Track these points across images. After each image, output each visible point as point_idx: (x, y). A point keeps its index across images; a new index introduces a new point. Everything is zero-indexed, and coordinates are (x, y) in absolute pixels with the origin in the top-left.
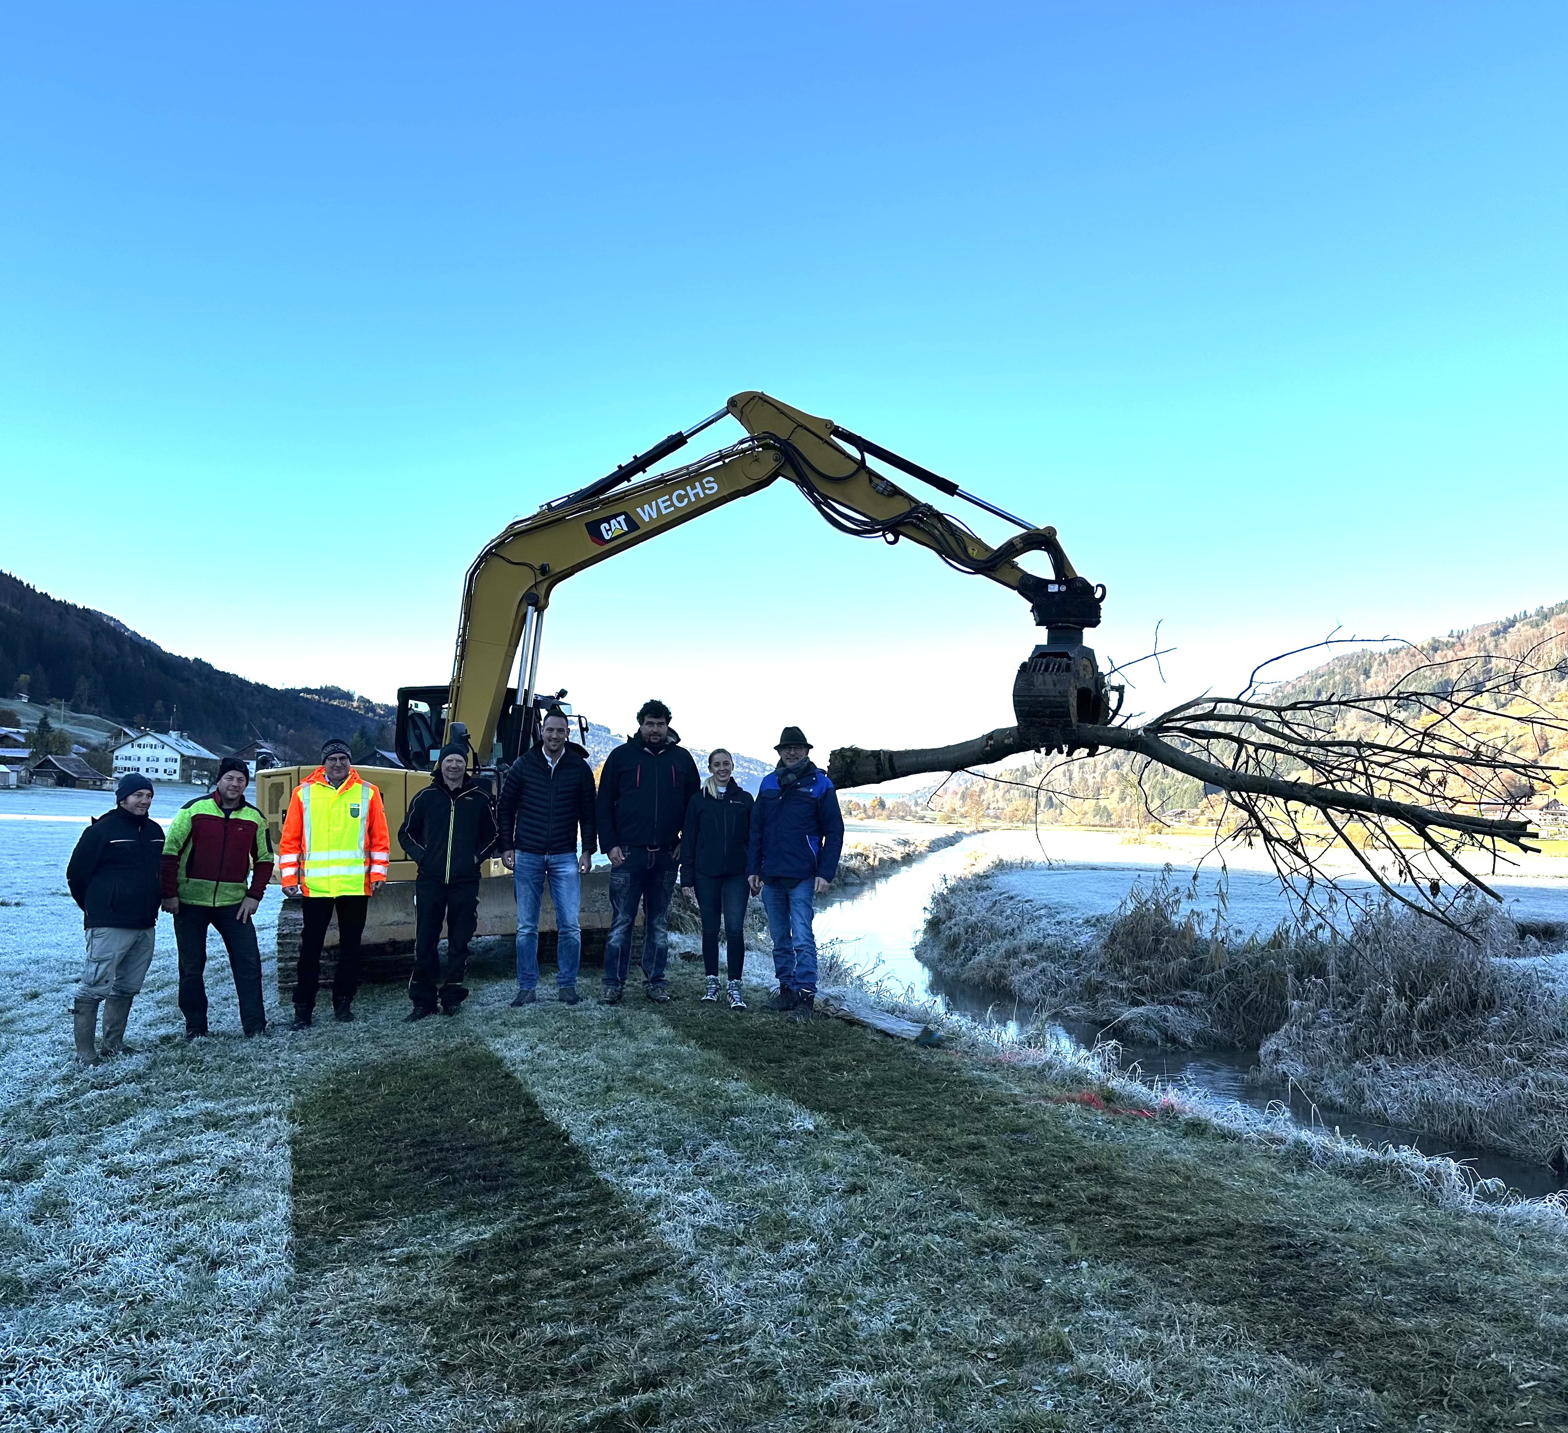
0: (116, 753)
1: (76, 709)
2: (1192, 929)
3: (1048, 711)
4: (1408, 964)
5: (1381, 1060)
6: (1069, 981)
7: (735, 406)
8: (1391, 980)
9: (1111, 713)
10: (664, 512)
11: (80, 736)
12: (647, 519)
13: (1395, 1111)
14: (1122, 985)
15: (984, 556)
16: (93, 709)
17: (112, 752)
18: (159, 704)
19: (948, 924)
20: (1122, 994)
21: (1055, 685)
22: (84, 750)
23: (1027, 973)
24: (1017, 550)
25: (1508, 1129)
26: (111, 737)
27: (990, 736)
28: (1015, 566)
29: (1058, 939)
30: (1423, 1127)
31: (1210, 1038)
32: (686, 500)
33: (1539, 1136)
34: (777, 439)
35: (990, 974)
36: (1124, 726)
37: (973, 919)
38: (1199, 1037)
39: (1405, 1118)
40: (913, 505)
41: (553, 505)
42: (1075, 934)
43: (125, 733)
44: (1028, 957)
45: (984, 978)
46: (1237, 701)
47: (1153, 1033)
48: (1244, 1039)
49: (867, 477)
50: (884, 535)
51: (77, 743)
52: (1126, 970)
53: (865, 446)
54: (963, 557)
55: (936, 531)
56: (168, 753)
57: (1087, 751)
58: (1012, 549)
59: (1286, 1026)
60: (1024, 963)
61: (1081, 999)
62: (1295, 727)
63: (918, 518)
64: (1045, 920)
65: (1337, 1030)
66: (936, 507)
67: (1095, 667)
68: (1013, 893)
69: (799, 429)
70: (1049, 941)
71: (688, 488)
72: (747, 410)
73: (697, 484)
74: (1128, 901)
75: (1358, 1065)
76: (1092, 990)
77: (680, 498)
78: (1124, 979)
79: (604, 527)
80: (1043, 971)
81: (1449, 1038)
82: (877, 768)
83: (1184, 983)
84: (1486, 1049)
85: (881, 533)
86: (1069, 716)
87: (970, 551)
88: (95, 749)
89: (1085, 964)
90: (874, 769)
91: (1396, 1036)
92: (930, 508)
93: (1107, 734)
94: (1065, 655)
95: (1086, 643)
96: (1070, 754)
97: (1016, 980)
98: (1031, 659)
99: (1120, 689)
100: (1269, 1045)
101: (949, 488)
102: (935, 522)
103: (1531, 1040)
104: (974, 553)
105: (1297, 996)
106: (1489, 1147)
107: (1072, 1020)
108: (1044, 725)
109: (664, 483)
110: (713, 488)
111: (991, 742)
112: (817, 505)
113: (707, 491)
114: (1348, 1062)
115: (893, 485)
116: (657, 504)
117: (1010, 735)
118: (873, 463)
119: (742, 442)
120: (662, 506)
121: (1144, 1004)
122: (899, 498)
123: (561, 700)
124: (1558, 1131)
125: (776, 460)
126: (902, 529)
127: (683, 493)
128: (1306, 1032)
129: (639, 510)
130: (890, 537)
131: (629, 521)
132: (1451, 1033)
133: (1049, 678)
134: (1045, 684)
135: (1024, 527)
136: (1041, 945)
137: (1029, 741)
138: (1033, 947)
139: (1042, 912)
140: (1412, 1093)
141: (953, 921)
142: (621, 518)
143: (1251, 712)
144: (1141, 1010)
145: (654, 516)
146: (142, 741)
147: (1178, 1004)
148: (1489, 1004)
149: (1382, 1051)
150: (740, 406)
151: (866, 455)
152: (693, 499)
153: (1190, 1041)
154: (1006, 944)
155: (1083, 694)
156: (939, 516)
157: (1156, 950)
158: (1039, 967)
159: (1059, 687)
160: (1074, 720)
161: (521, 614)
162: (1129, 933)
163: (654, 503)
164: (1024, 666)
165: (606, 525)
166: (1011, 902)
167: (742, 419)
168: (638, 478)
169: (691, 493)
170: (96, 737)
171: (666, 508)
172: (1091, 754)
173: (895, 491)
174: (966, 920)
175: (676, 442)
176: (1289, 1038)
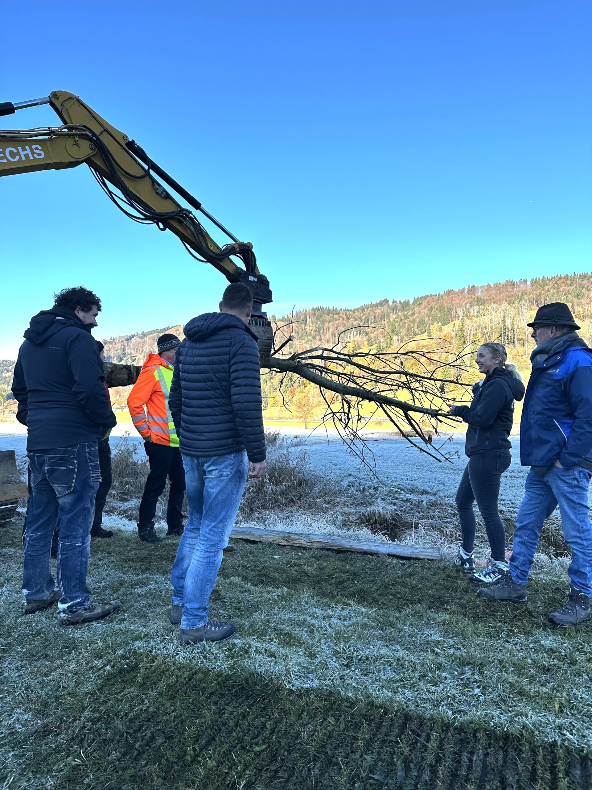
7: (55, 99)
15: (216, 251)
24: (231, 252)
32: (17, 157)
34: (93, 134)
40: (179, 209)
46: (332, 351)
49: (151, 181)
50: (157, 223)
54: (206, 249)
63: (181, 217)
69: (106, 133)
71: (19, 148)
72: (66, 105)
73: (27, 147)
82: (129, 376)
85: (154, 222)
90: (126, 377)
95: (263, 311)
101: (196, 205)
104: (211, 248)
110: (40, 154)
113: (35, 156)
115: (166, 192)
119: (56, 128)
122: (169, 201)
125: (91, 149)
126: (172, 222)
127: (15, 151)
130: (161, 226)
133: (260, 329)
135: (234, 240)
150: (61, 100)
152: (24, 158)
173: (168, 196)
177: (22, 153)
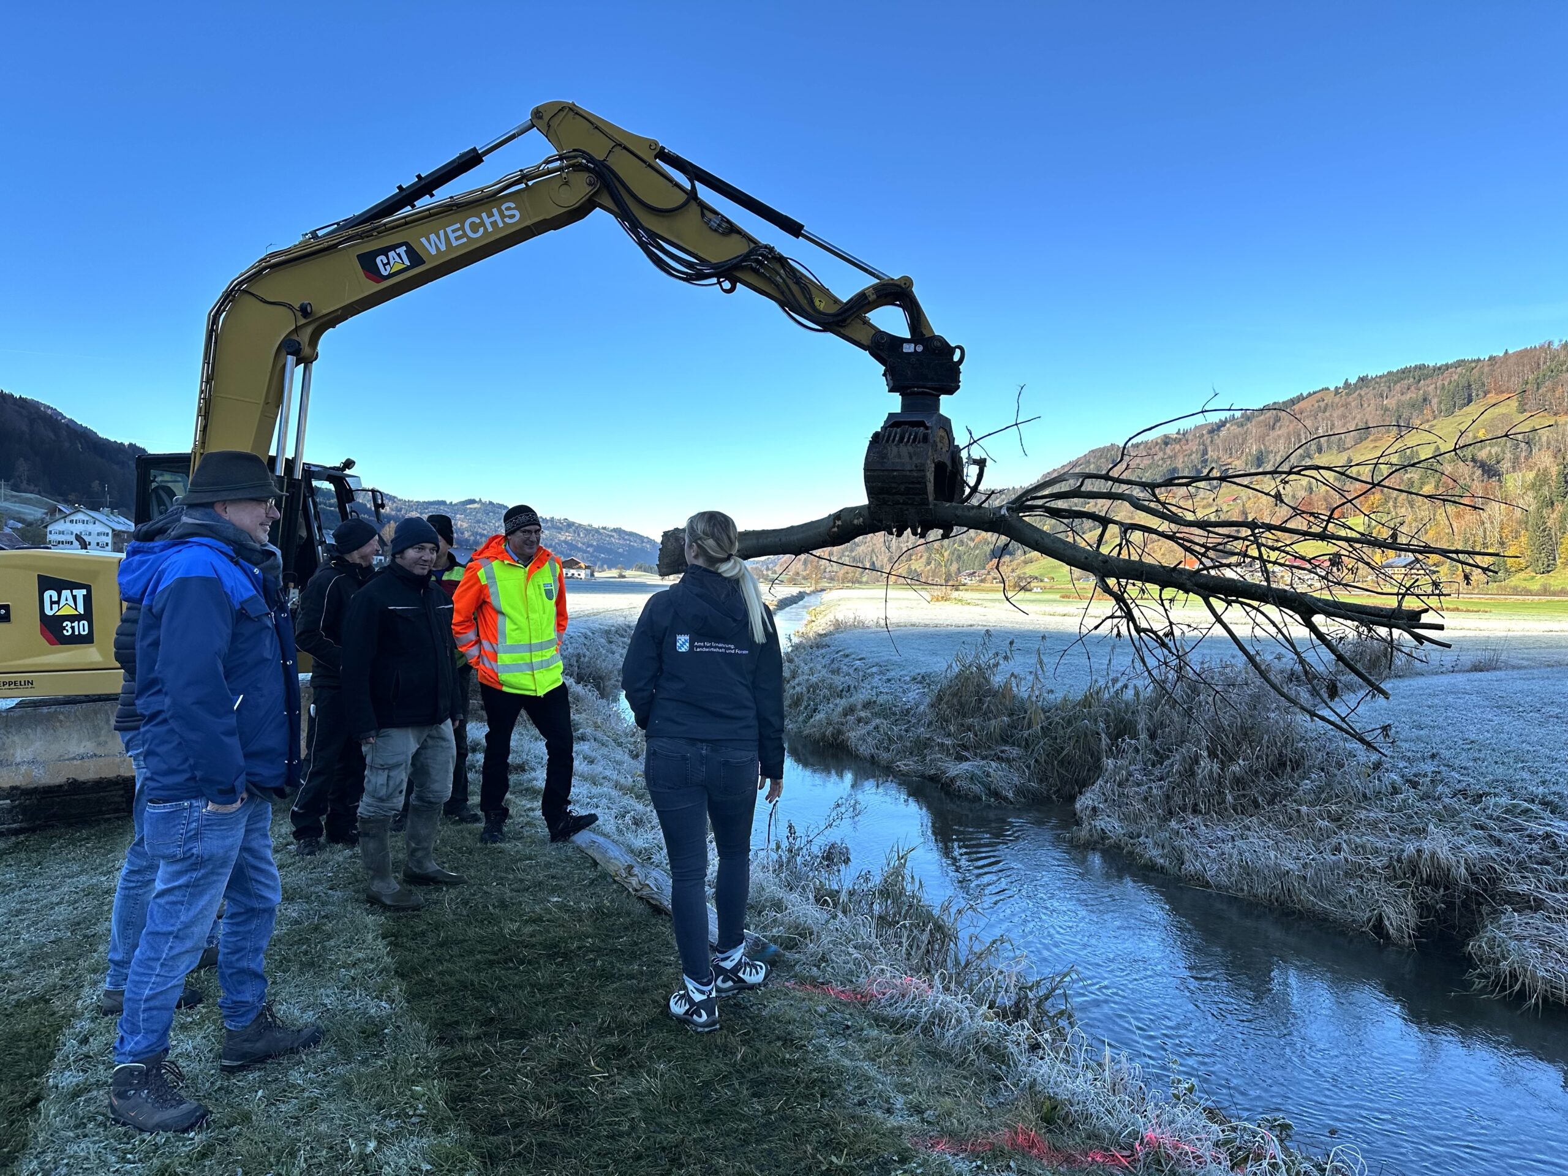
0: (49, 529)
1: (16, 488)
2: (1011, 689)
3: (902, 488)
4: (1220, 728)
5: (1196, 820)
6: (900, 738)
7: (541, 118)
8: (1204, 743)
9: (967, 491)
10: (455, 243)
11: (19, 512)
12: (434, 252)
13: (1213, 873)
14: (948, 742)
15: (833, 309)
16: (32, 488)
17: (46, 527)
18: (96, 485)
19: (792, 683)
20: (948, 750)
21: (911, 458)
22: (20, 525)
23: (862, 730)
24: (869, 303)
25: (1325, 893)
26: (46, 514)
27: (838, 516)
28: (866, 322)
29: (890, 697)
30: (1242, 890)
31: (1029, 791)
32: (482, 230)
33: (1357, 901)
34: (591, 159)
35: (829, 731)
36: (986, 505)
37: (814, 679)
38: (1019, 791)
39: (1224, 880)
40: (752, 245)
41: (320, 233)
42: (904, 692)
43: (60, 510)
44: (863, 714)
45: (824, 735)
46: (1107, 477)
47: (977, 788)
48: (1058, 791)
49: (698, 209)
50: (719, 283)
51: (14, 519)
52: (952, 728)
53: (696, 174)
54: (809, 309)
55: (778, 278)
56: (99, 528)
57: (941, 531)
58: (863, 303)
59: (1100, 782)
60: (859, 720)
61: (911, 753)
62: (1169, 507)
63: (757, 261)
64: (877, 677)
65: (1150, 788)
66: (778, 249)
67: (951, 439)
68: (847, 652)
69: (618, 149)
70: (881, 700)
71: (484, 215)
72: (554, 123)
73: (495, 211)
74: (954, 665)
75: (1173, 824)
76: (921, 747)
77: (474, 227)
78: (949, 735)
79: (380, 260)
80: (877, 728)
81: (1260, 800)
83: (1005, 739)
84: (1298, 811)
85: (714, 280)
86: (926, 493)
87: (817, 303)
88: (30, 524)
89: (914, 721)
91: (1208, 796)
92: (772, 250)
93: (966, 513)
94: (921, 424)
95: (944, 410)
96: (923, 536)
97: (853, 735)
98: (884, 428)
99: (981, 463)
100: (1085, 801)
101: (793, 228)
102: (778, 267)
103: (1340, 802)
104: (821, 305)
105: (1110, 754)
106: (1308, 910)
107: (903, 775)
108: (898, 503)
109: (455, 208)
110: (511, 216)
111: (839, 523)
112: (641, 244)
113: (507, 220)
114: (1165, 820)
115: (728, 222)
116: (446, 233)
117: (860, 514)
118: (704, 193)
119: (547, 162)
120: (452, 236)
121: (967, 759)
122: (736, 237)
123: (347, 472)
124: (1377, 897)
125: (590, 184)
126: (739, 275)
127: (478, 221)
128: (1121, 790)
129: (423, 240)
130: (727, 285)
131: (412, 253)
132: (1262, 793)
133: (904, 450)
134: (899, 456)
135: (877, 277)
136: (875, 702)
137: (881, 521)
138: (867, 705)
139: (874, 670)
140: (1231, 856)
141: (796, 681)
142: (402, 250)
143: (1122, 488)
144: (965, 765)
145: (443, 248)
146: (74, 517)
147: (999, 759)
148: (1297, 765)
149: (1195, 811)
150: (546, 118)
151: (697, 183)
152: (490, 229)
153: (1010, 795)
154: (843, 703)
155: (940, 467)
156: (782, 260)
157: (980, 709)
158: (874, 724)
159: (915, 460)
160: (931, 498)
161: (280, 365)
162: (954, 695)
163: (442, 232)
164: (876, 436)
165: (383, 258)
166: (847, 660)
167: (549, 133)
168: (424, 203)
169: (487, 222)
170: (34, 513)
171: (457, 239)
172: (945, 536)
173: (731, 229)
174: (808, 680)
175: (471, 160)
176: (1104, 794)
177: (487, 221)
